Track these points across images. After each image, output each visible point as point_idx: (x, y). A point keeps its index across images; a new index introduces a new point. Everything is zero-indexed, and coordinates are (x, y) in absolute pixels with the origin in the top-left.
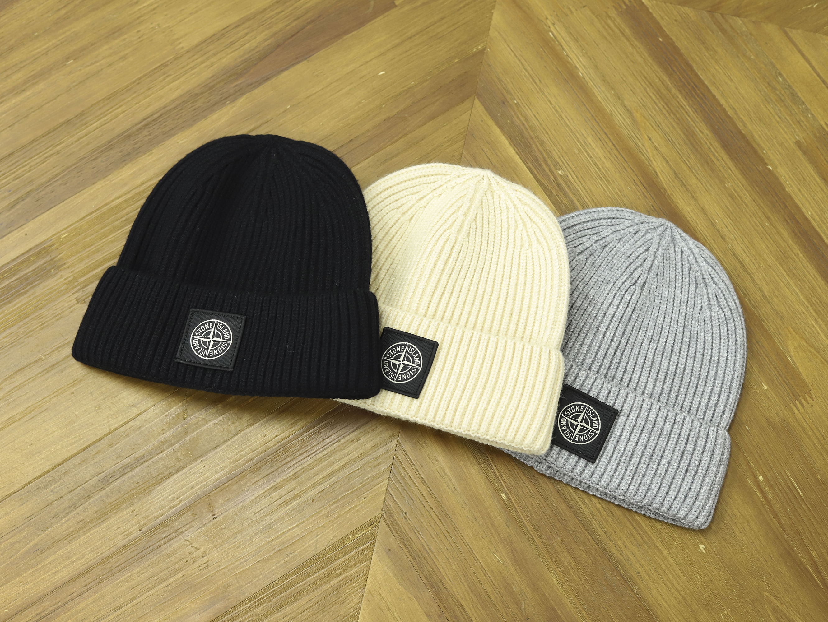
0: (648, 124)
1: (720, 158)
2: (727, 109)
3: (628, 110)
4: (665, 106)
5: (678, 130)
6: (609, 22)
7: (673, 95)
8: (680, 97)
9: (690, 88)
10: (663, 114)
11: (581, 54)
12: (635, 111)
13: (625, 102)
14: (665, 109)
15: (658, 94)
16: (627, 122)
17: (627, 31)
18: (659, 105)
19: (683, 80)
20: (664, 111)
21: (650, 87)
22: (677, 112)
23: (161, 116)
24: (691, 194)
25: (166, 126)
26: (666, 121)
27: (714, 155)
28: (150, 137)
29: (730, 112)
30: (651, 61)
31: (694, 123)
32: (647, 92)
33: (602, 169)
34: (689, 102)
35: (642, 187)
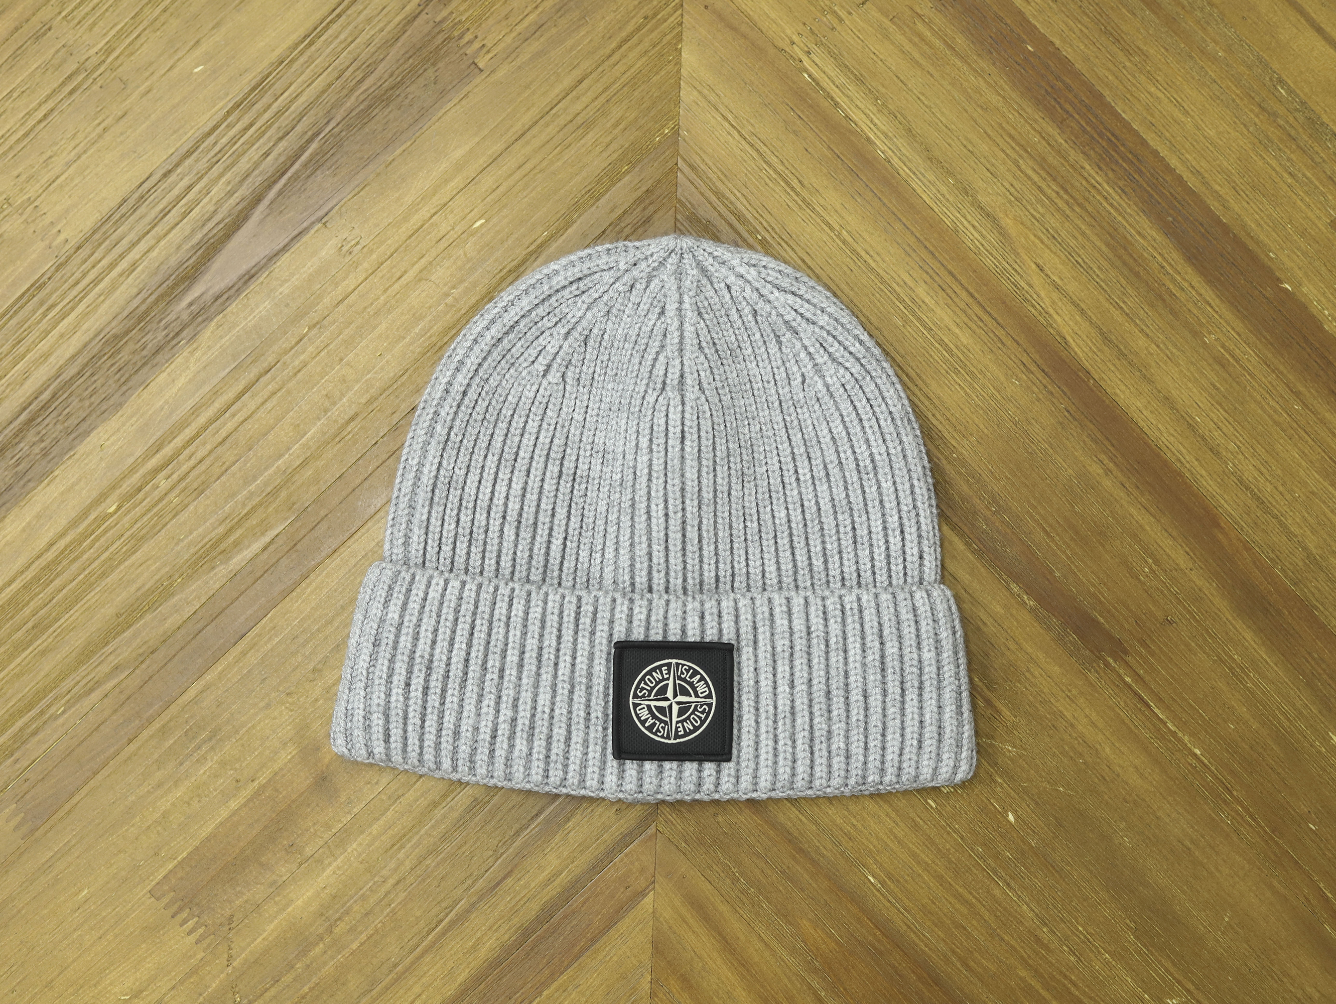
0: (1032, 237)
1: (1186, 285)
2: (1186, 175)
3: (988, 215)
4: (1062, 193)
5: (1094, 238)
6: (920, 26)
7: (1072, 166)
8: (1088, 167)
9: (1104, 144)
10: (1059, 209)
11: (874, 109)
12: (1001, 215)
13: (979, 198)
14: (1061, 198)
15: (1044, 169)
16: (989, 242)
17: (961, 41)
18: (1049, 192)
19: (1089, 129)
20: (1061, 203)
21: (1025, 155)
22: (1087, 200)
23: (54, 396)
24: (1140, 371)
25: (69, 415)
26: (1067, 224)
27: (1173, 280)
28: (43, 445)
29: (1192, 182)
30: (1018, 100)
31: (1124, 218)
32: (1019, 167)
33: (955, 350)
34: (1106, 175)
35: (1040, 375)
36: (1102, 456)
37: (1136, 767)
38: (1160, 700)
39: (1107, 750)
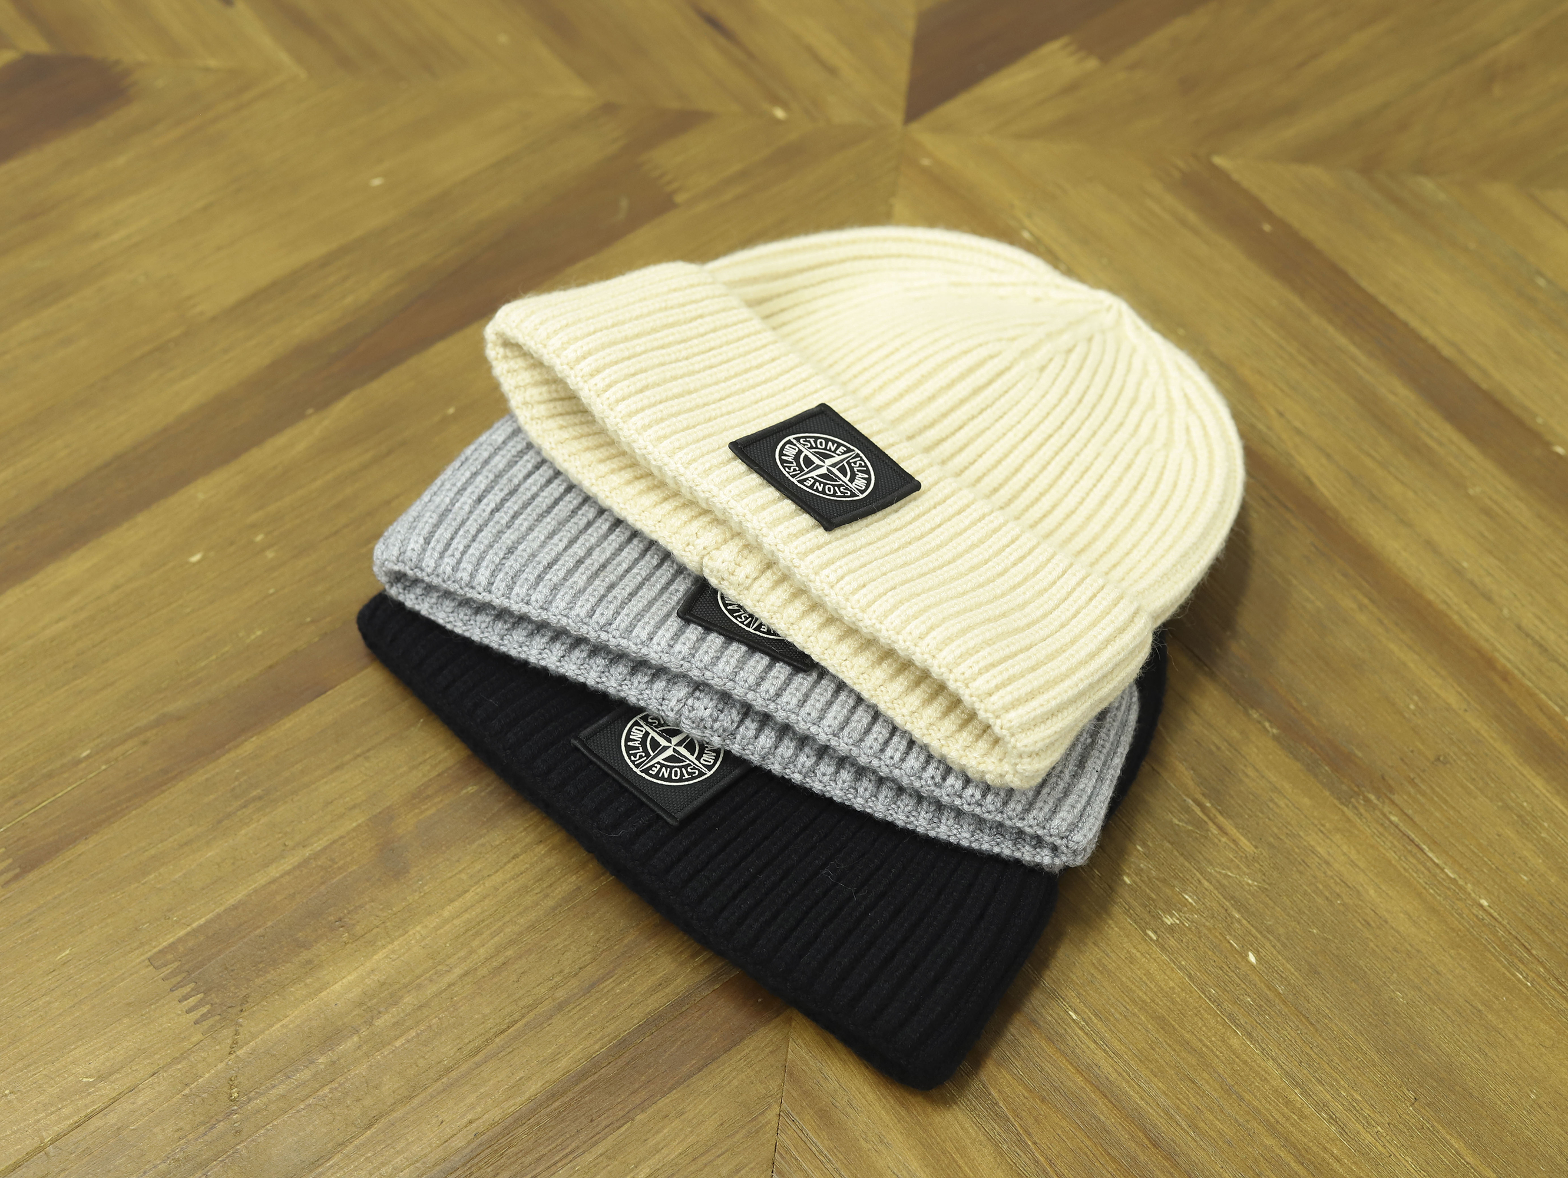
0: (1271, 386)
1: (1445, 440)
4: (1303, 350)
5: (1340, 392)
6: (1148, 203)
7: (1314, 328)
8: (1331, 330)
9: (1349, 311)
10: (1299, 364)
13: (1213, 348)
14: (1302, 354)
15: (1282, 328)
18: (1289, 348)
19: (1332, 298)
21: (1262, 315)
22: (1332, 358)
24: (1396, 514)
26: (1309, 377)
27: (1430, 435)
30: (1254, 269)
32: (1257, 327)
34: (1352, 338)
35: (1281, 510)
36: (1355, 592)
37: (1407, 913)
38: (1434, 843)
39: (1372, 892)
